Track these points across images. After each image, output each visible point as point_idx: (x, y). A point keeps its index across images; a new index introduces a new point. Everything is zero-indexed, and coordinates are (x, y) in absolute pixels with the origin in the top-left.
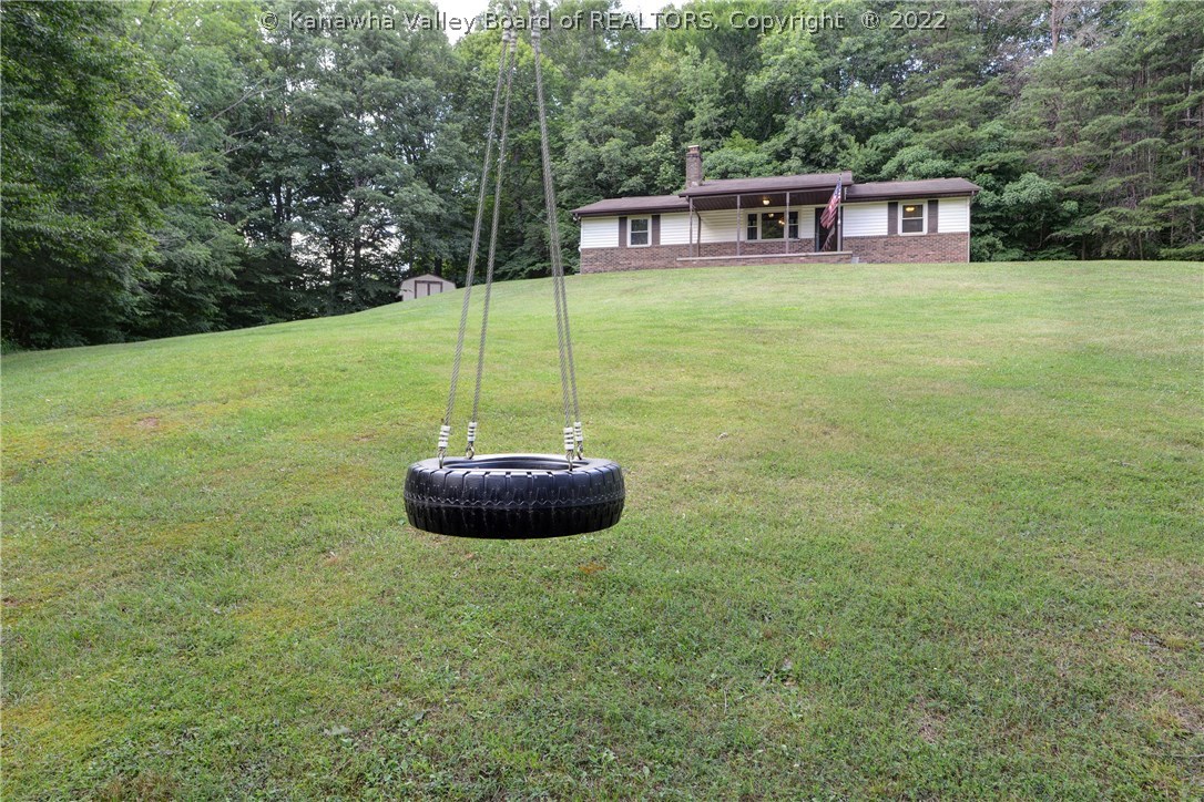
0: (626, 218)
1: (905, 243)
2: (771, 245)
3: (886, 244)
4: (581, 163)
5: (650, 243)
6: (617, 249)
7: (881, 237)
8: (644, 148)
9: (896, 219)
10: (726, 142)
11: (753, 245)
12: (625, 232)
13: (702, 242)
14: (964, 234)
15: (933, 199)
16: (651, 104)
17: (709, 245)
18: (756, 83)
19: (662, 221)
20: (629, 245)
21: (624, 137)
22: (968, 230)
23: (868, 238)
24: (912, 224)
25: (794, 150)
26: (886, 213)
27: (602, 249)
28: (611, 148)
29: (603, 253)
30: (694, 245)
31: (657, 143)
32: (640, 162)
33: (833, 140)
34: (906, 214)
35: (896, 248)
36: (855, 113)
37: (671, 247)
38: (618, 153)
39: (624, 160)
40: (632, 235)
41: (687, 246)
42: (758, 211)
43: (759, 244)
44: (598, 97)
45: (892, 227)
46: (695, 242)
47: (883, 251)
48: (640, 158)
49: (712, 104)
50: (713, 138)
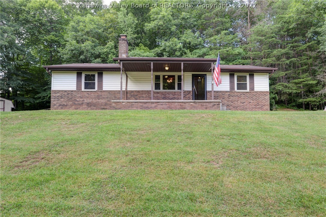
0: (81, 73)
1: (239, 96)
2: (168, 93)
3: (229, 96)
4: (72, 50)
5: (96, 89)
6: (75, 91)
7: (227, 92)
8: (103, 47)
9: (234, 82)
10: (137, 48)
11: (158, 93)
12: (81, 81)
13: (128, 89)
14: (267, 92)
15: (252, 73)
16: (106, 30)
17: (132, 92)
18: (149, 26)
19: (104, 76)
20: (83, 89)
21: (93, 42)
22: (268, 90)
23: (221, 92)
24: (242, 86)
25: (164, 53)
26: (229, 79)
27: (65, 91)
28: (87, 45)
29: (66, 93)
30: (124, 91)
31: (108, 45)
32: (100, 53)
33: (180, 50)
34: (238, 80)
35: (234, 98)
36: (188, 41)
37: (109, 92)
38: (90, 47)
39: (93, 51)
40: (85, 83)
41: (119, 91)
42: (161, 74)
43: (162, 93)
44: (81, 23)
45: (232, 87)
46: (124, 89)
47: (228, 100)
48: (100, 51)
49: (132, 32)
50: (131, 46)
